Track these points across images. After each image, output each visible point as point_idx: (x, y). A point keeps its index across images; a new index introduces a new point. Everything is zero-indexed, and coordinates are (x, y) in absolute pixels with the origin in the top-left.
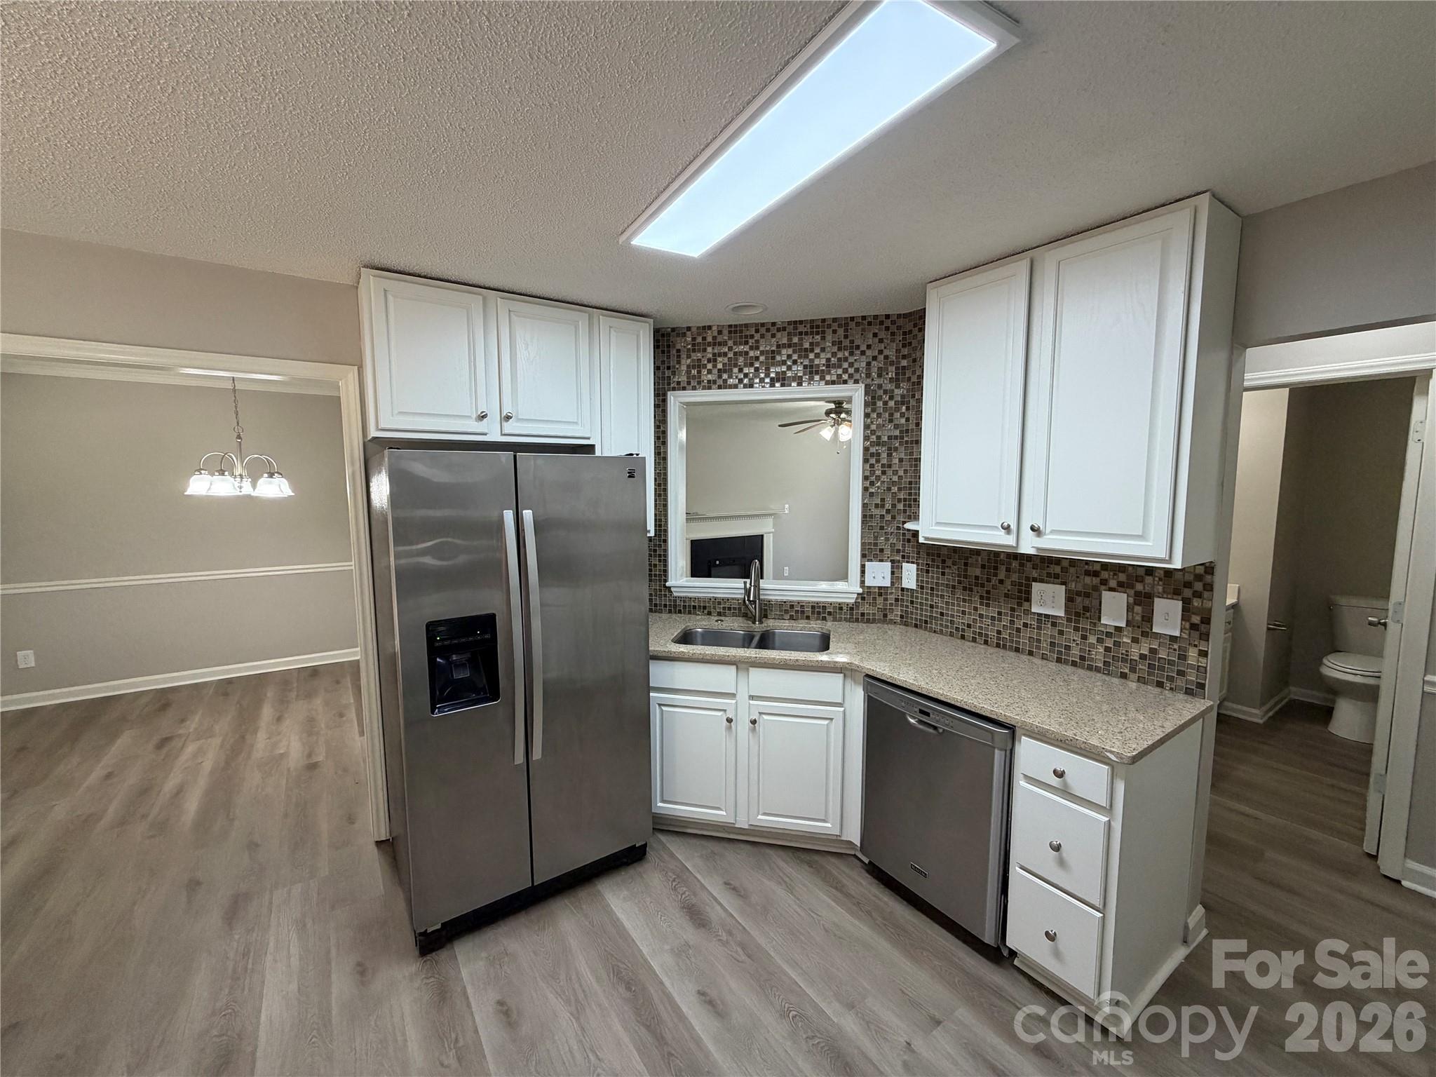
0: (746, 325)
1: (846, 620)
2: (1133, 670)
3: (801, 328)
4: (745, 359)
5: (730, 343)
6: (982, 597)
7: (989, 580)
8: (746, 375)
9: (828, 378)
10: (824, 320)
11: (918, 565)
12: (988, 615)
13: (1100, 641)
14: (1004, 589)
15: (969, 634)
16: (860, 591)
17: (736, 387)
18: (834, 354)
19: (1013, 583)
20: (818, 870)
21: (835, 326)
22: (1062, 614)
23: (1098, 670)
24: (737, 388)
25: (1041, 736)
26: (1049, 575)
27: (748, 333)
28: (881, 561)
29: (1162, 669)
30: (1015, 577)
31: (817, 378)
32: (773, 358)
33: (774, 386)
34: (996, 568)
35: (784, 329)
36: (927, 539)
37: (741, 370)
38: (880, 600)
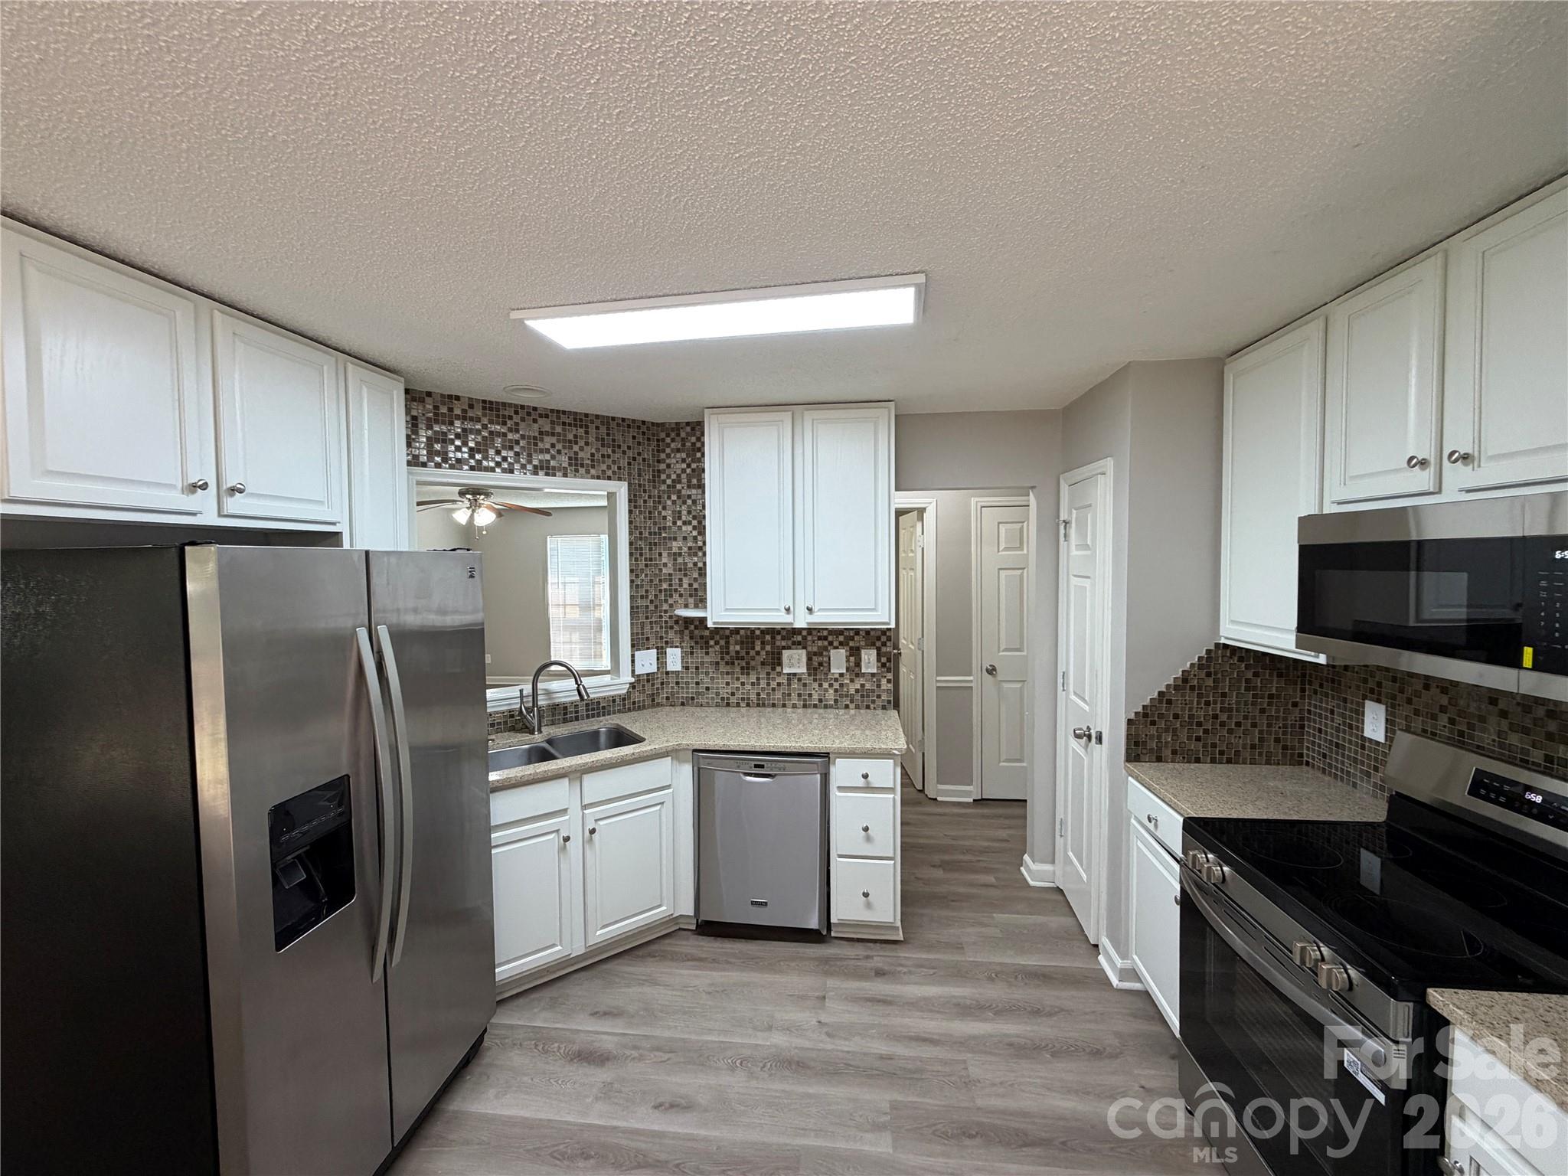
0: (504, 404)
1: (620, 711)
2: (852, 701)
3: (563, 418)
4: (503, 441)
5: (485, 421)
6: (742, 668)
7: (748, 653)
8: (505, 459)
9: (593, 472)
10: (586, 415)
11: (682, 648)
12: (747, 682)
13: (831, 685)
14: (759, 659)
15: (733, 700)
16: (633, 680)
17: (492, 470)
18: (598, 450)
19: (767, 653)
20: (664, 957)
21: (598, 422)
22: (805, 671)
23: (831, 707)
24: (494, 471)
25: (852, 754)
26: (794, 643)
27: (506, 413)
28: (648, 649)
29: (868, 696)
30: (768, 648)
31: (582, 471)
32: (536, 444)
33: (537, 475)
34: (753, 643)
35: (547, 416)
36: (714, 623)
37: (498, 453)
38: (648, 686)
